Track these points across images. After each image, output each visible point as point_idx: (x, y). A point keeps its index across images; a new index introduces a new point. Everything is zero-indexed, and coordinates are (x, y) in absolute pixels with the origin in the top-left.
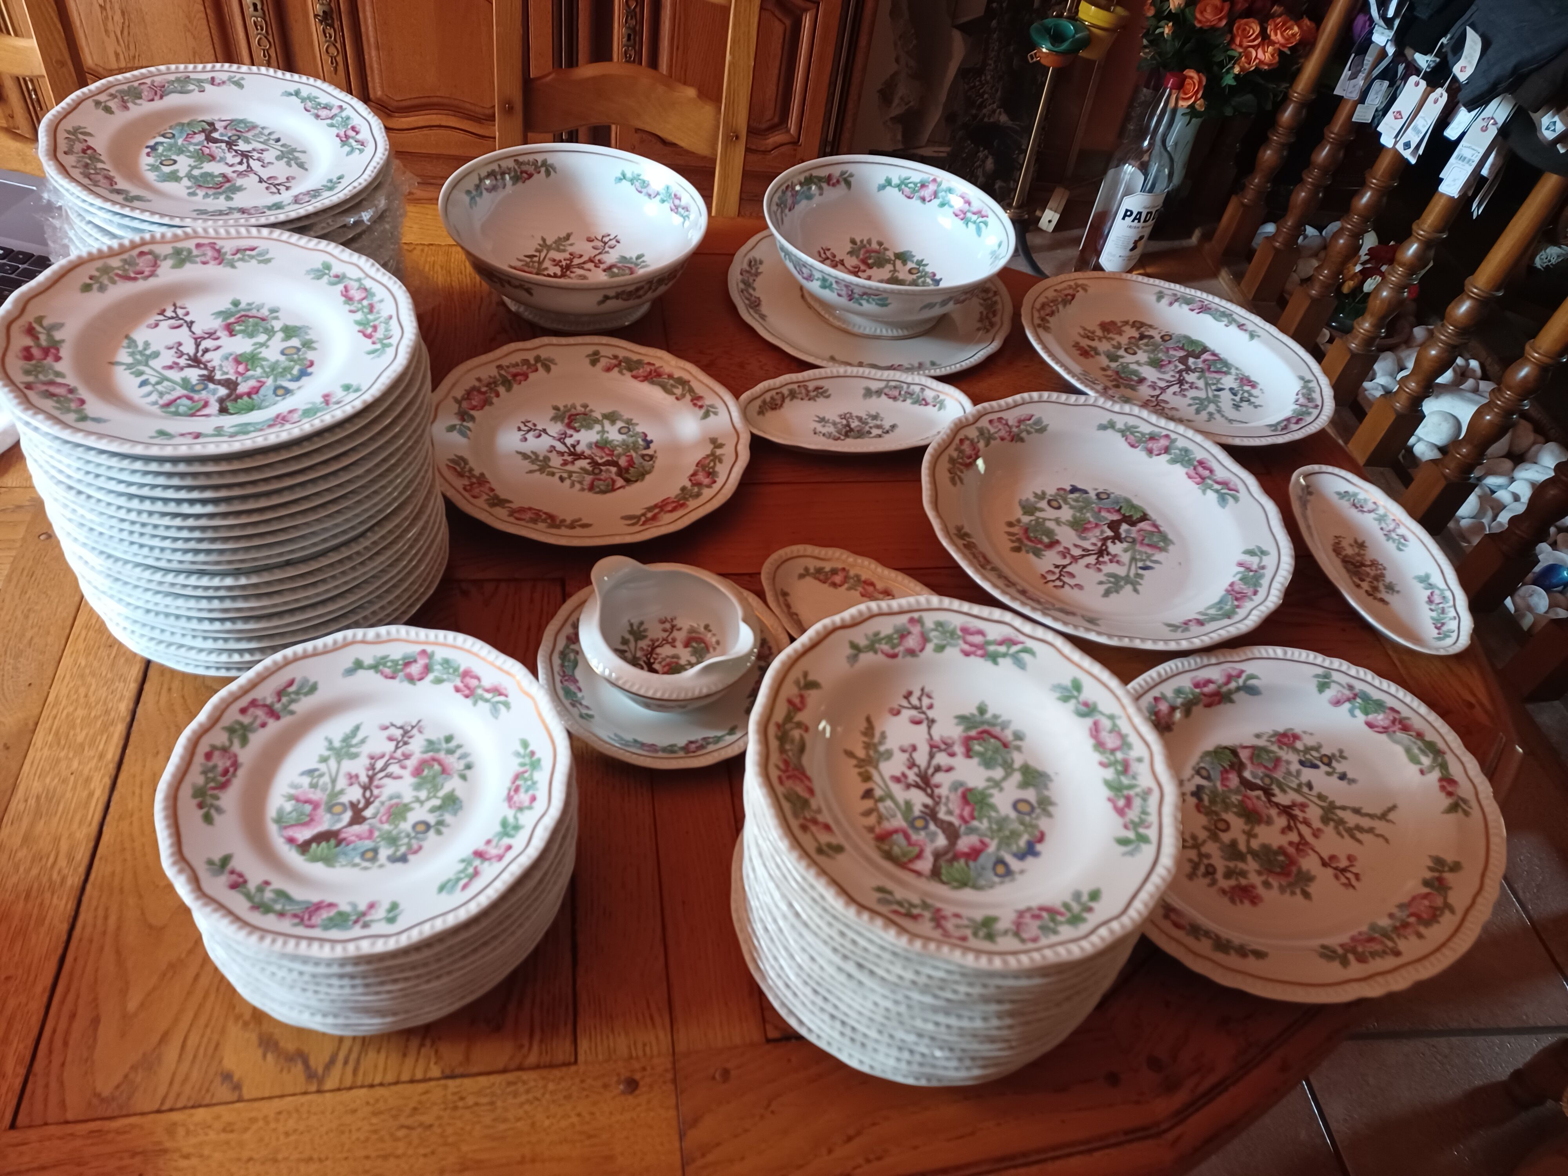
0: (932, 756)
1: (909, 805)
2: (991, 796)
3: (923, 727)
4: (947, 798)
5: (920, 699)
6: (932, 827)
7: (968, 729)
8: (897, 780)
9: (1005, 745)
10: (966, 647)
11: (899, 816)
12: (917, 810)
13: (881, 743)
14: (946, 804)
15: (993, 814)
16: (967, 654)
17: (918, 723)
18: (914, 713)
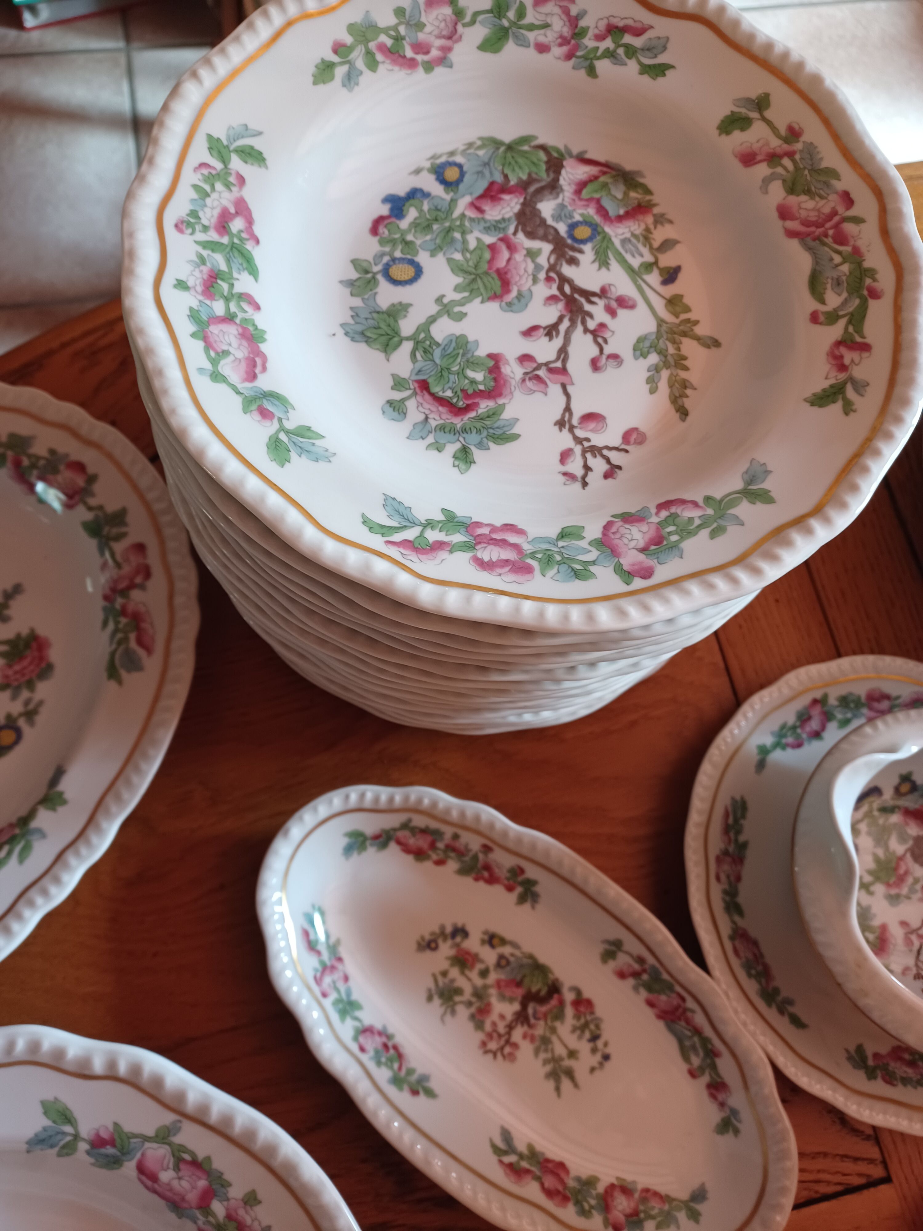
0: (563, 353)
1: (603, 262)
2: (457, 288)
3: (578, 410)
4: (535, 280)
5: (587, 468)
6: (562, 228)
7: (494, 414)
8: (623, 302)
9: (424, 386)
10: (513, 539)
11: (617, 242)
12: (588, 251)
13: (657, 369)
14: (538, 267)
15: (458, 256)
16: (510, 528)
17: (590, 417)
18: (598, 440)
